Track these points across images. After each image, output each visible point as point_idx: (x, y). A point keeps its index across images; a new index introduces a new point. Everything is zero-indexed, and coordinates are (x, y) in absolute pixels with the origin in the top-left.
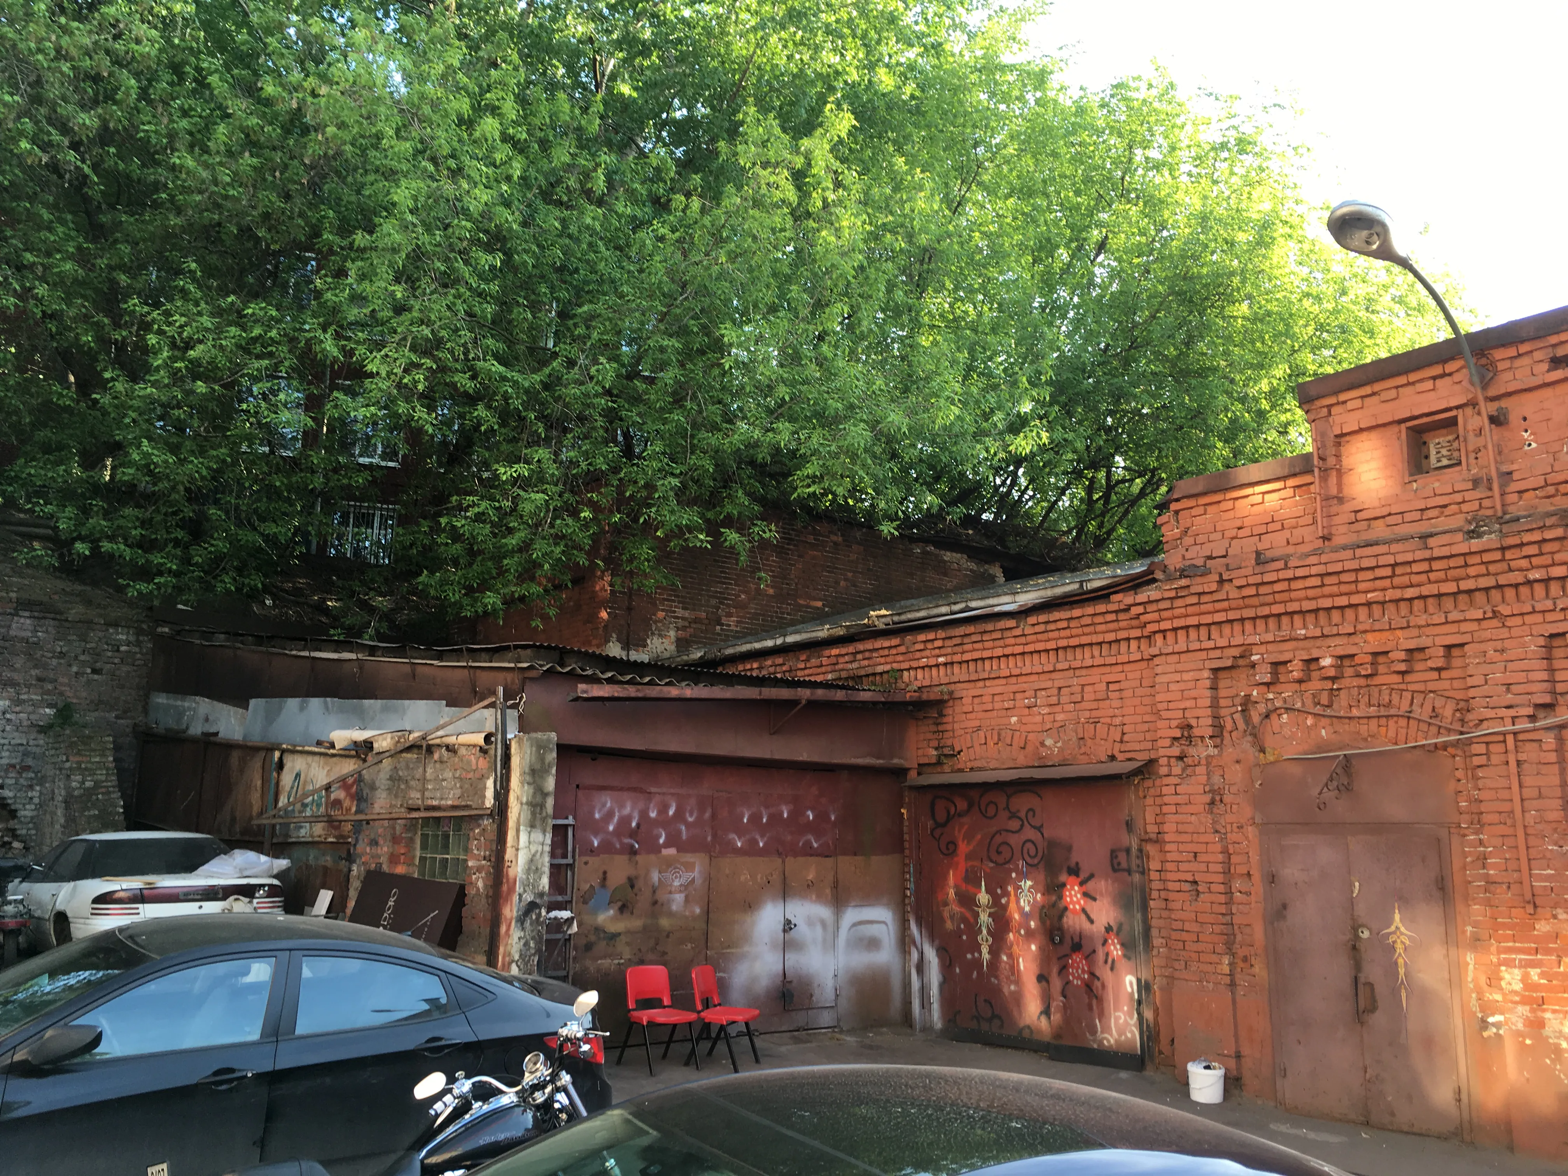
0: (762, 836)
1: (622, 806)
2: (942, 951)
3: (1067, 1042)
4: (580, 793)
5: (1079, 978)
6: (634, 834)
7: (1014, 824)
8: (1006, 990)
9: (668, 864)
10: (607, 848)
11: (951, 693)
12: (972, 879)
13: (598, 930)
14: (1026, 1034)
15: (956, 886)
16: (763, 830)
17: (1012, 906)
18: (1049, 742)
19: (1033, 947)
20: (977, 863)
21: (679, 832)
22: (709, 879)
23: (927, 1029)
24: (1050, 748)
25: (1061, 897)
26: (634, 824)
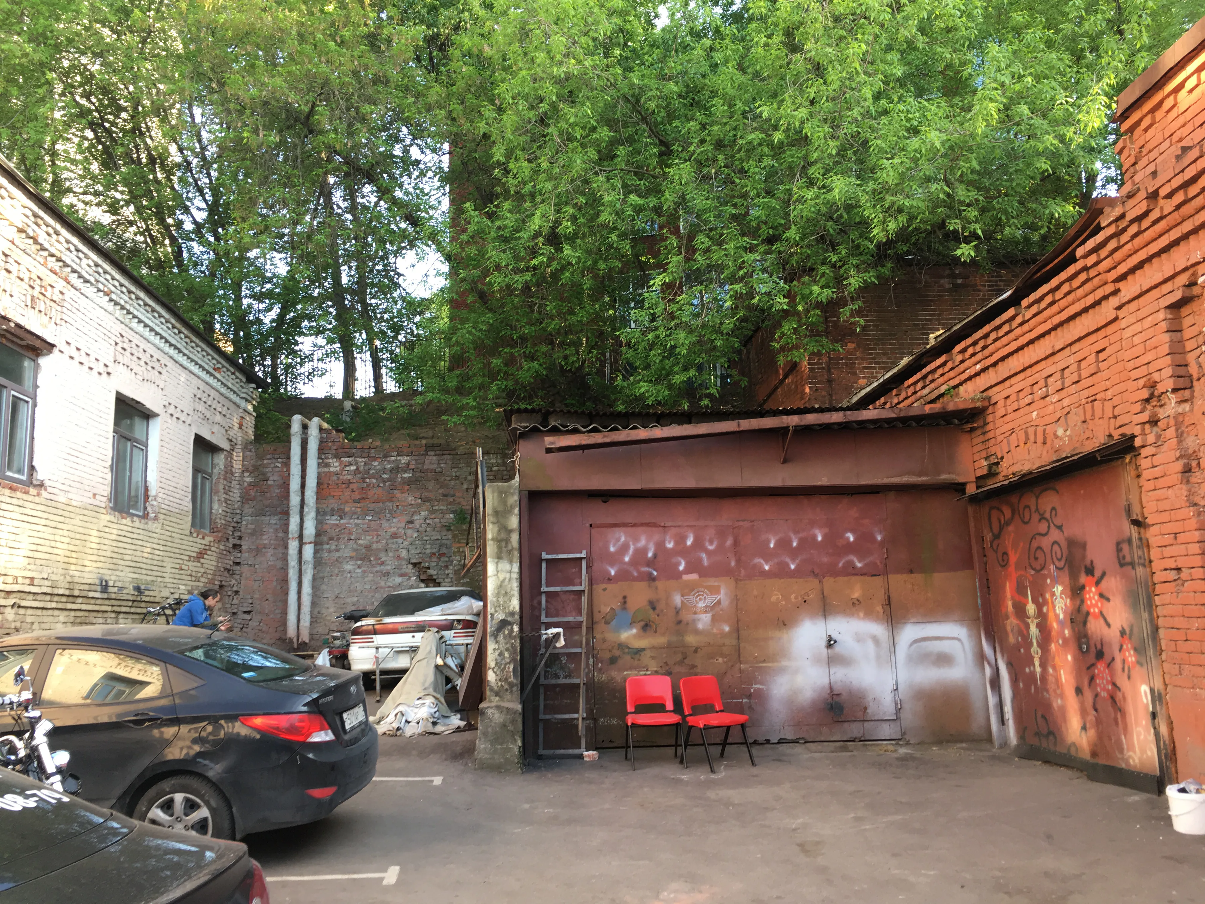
0: (793, 560)
1: (636, 540)
2: (1010, 665)
3: (1102, 761)
4: (594, 531)
5: (1104, 689)
6: (650, 563)
7: (1043, 527)
8: (1055, 705)
9: (688, 589)
10: (624, 576)
11: (989, 398)
12: (1021, 590)
13: (622, 646)
14: (1073, 752)
15: (1012, 598)
16: (794, 553)
17: (1051, 615)
18: (1060, 432)
19: (1069, 658)
20: (1023, 573)
21: (700, 560)
22: (736, 600)
23: (1005, 744)
24: (1061, 439)
25: (1083, 601)
26: (650, 555)
